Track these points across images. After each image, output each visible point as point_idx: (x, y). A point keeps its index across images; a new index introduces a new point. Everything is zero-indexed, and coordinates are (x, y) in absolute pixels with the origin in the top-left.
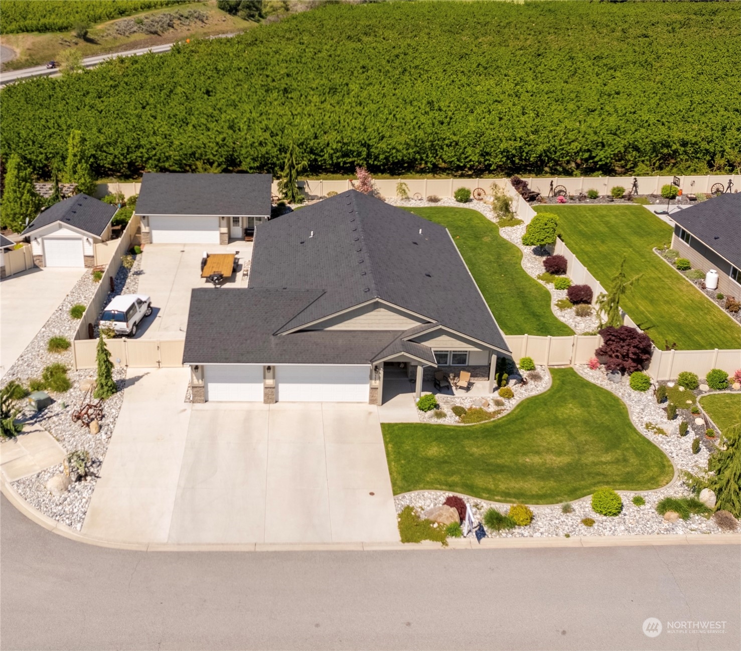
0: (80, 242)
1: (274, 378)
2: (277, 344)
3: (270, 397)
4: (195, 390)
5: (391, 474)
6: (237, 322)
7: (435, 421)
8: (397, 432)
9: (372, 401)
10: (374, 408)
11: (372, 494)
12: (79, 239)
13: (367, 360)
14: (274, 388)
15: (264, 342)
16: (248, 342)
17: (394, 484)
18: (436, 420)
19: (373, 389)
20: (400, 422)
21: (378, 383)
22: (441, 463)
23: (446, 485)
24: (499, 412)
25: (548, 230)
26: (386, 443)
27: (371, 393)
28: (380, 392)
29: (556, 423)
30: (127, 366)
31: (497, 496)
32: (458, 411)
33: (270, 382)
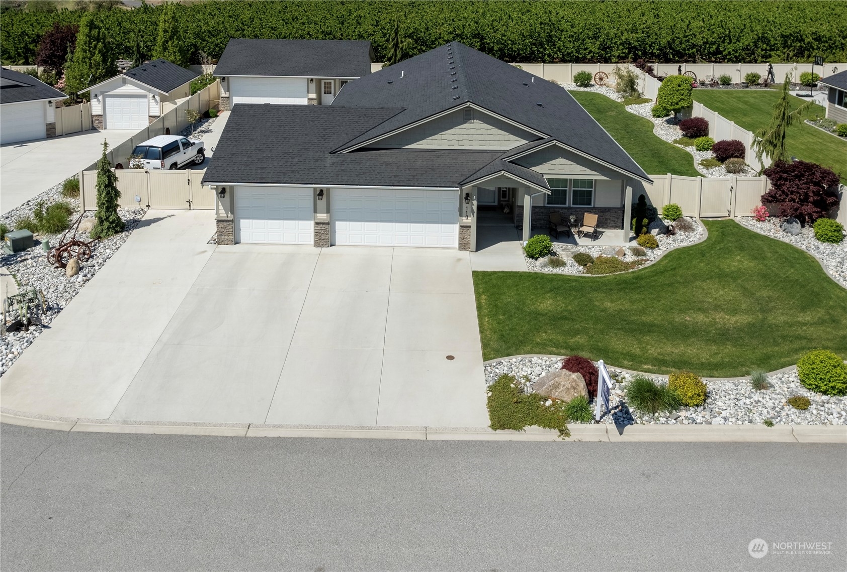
0: (146, 100)
1: (328, 211)
2: (333, 163)
3: (323, 237)
4: (222, 225)
5: (481, 332)
6: (285, 138)
7: (549, 270)
8: (494, 281)
9: (463, 246)
10: (465, 254)
11: (450, 358)
12: (145, 96)
13: (453, 182)
14: (328, 224)
15: (317, 160)
16: (296, 160)
17: (485, 345)
18: (551, 269)
19: (464, 227)
20: (500, 270)
21: (471, 220)
22: (556, 320)
23: (566, 348)
24: (640, 263)
25: (682, 92)
26: (478, 295)
27: (460, 233)
28: (473, 231)
29: (722, 277)
30: (148, 206)
31: (646, 364)
32: (582, 259)
33: (322, 217)
